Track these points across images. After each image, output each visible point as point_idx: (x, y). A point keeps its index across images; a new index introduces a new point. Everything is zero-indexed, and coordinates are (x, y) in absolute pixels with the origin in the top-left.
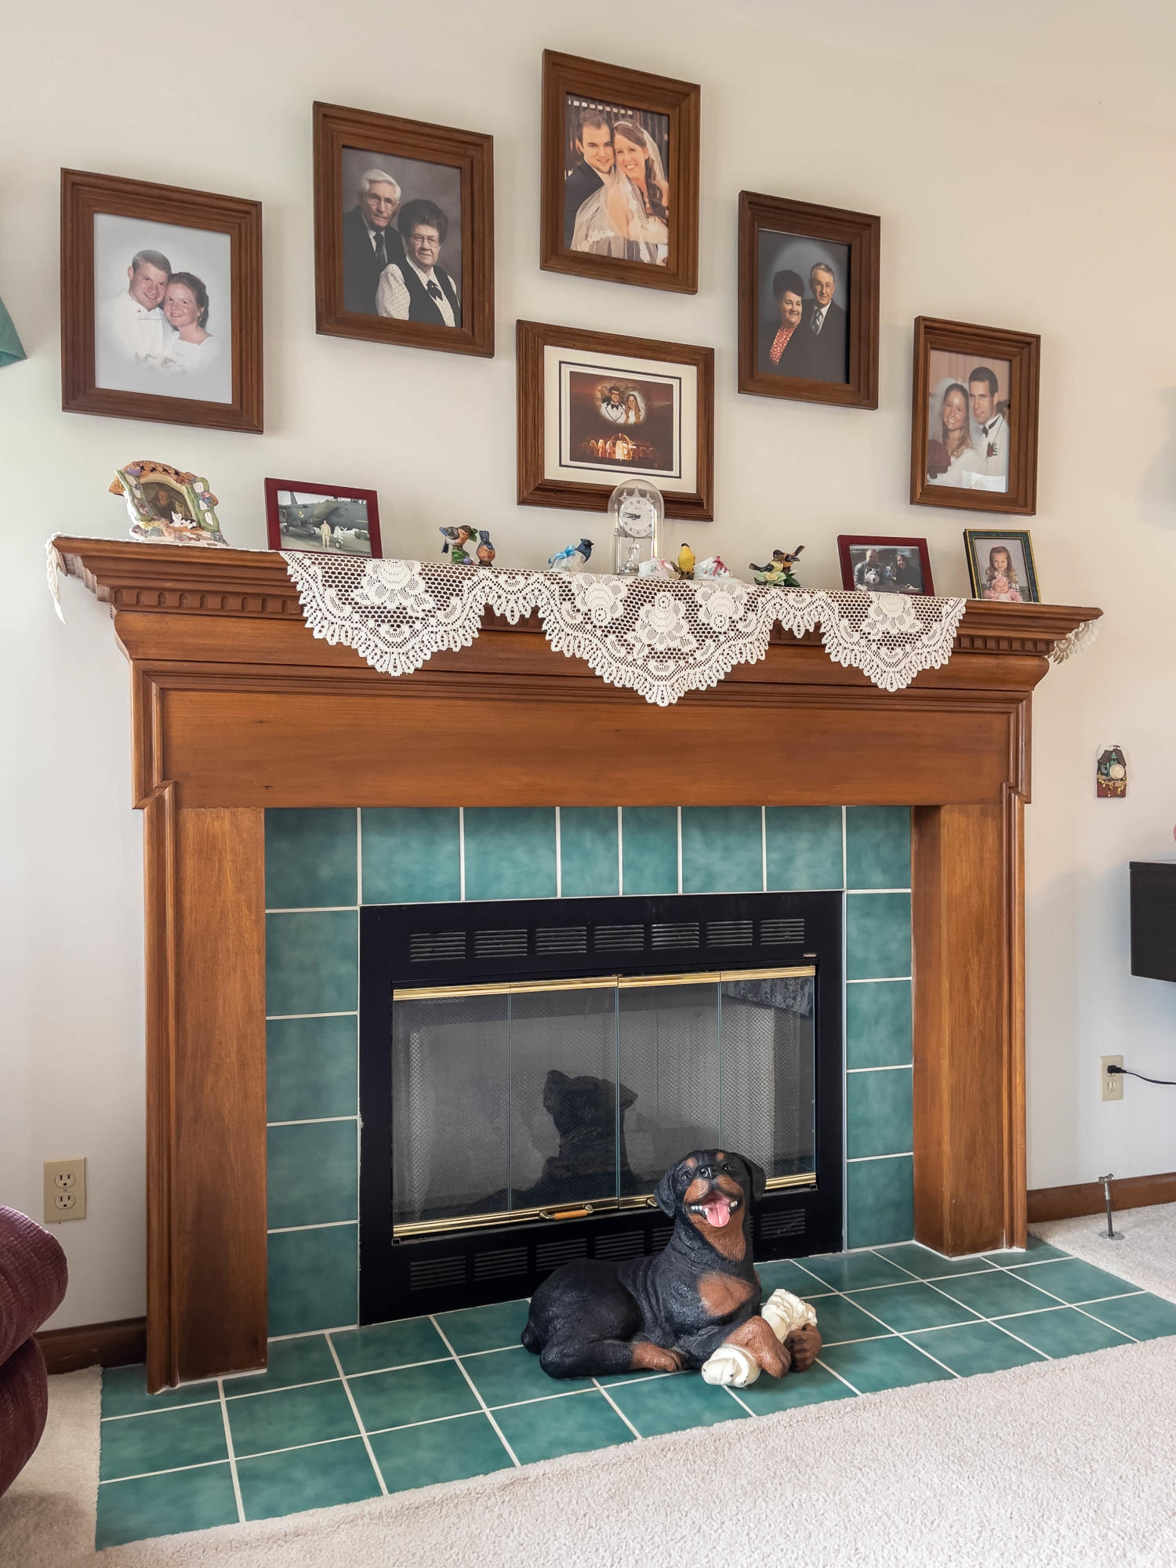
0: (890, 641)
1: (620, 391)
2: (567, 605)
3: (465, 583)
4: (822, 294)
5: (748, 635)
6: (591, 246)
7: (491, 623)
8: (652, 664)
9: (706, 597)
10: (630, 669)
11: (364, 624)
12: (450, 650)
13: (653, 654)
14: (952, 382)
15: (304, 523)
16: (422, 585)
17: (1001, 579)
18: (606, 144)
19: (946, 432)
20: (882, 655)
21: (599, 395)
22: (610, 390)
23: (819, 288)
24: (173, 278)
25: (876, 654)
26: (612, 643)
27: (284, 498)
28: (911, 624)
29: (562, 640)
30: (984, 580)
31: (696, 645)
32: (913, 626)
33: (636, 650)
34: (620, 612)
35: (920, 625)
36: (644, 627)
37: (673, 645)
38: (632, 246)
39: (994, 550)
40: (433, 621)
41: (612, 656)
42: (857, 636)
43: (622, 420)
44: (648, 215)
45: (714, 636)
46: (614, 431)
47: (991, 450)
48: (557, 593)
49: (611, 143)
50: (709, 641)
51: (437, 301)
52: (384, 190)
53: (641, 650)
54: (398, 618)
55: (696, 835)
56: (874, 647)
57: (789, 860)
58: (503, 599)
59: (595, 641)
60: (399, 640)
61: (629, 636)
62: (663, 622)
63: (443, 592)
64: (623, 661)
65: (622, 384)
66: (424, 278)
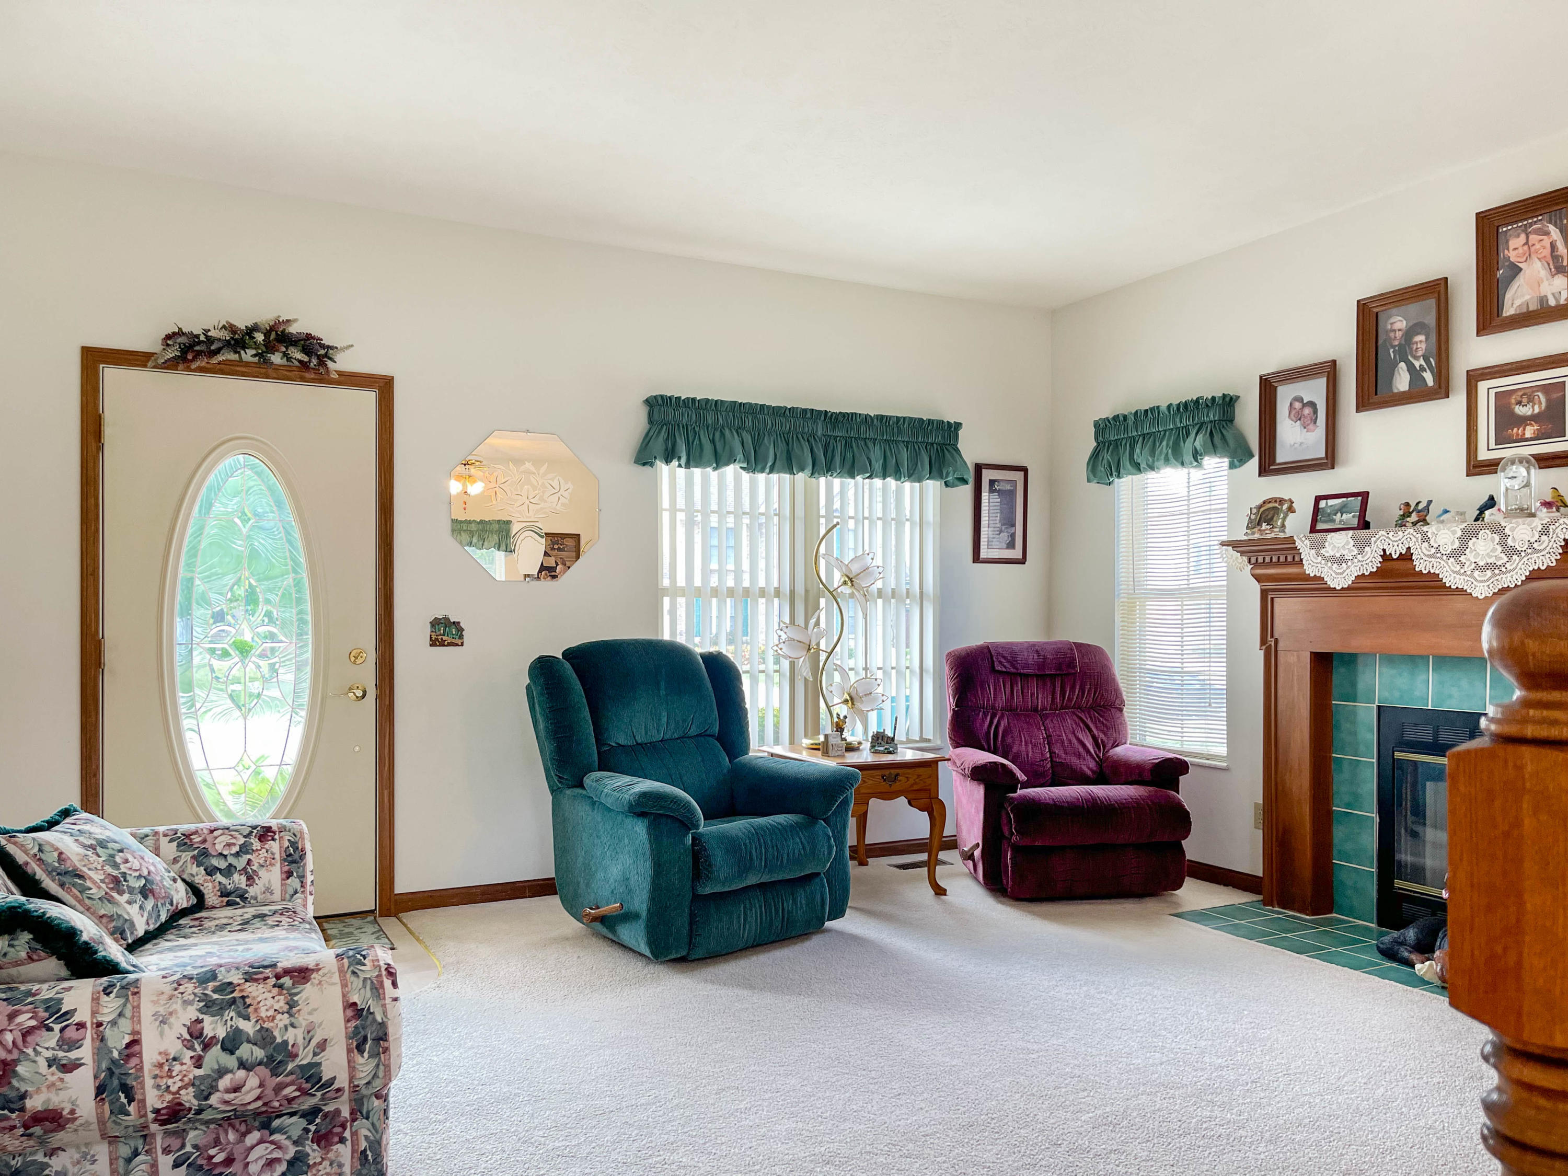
1: (1528, 395)
2: (1426, 544)
3: (1371, 539)
5: (1541, 551)
6: (1516, 310)
7: (1386, 557)
8: (1476, 573)
9: (1513, 530)
10: (1462, 577)
11: (1326, 565)
12: (1363, 574)
13: (1477, 567)
15: (1329, 515)
16: (1352, 543)
18: (1524, 244)
21: (1513, 401)
22: (1521, 397)
24: (1304, 405)
26: (1452, 563)
27: (1322, 504)
29: (1422, 565)
31: (1507, 560)
33: (1466, 566)
34: (1457, 545)
36: (1472, 552)
37: (1489, 561)
38: (1543, 300)
40: (1356, 560)
41: (1453, 571)
43: (1529, 413)
44: (1553, 276)
45: (1519, 553)
46: (1523, 421)
48: (1420, 539)
49: (1527, 243)
50: (1515, 557)
51: (1424, 374)
52: (1398, 326)
53: (1470, 565)
54: (1341, 560)
58: (1391, 546)
59: (1442, 562)
60: (1341, 571)
61: (1462, 558)
62: (1483, 548)
63: (1361, 546)
64: (1457, 573)
65: (1530, 390)
66: (1417, 364)
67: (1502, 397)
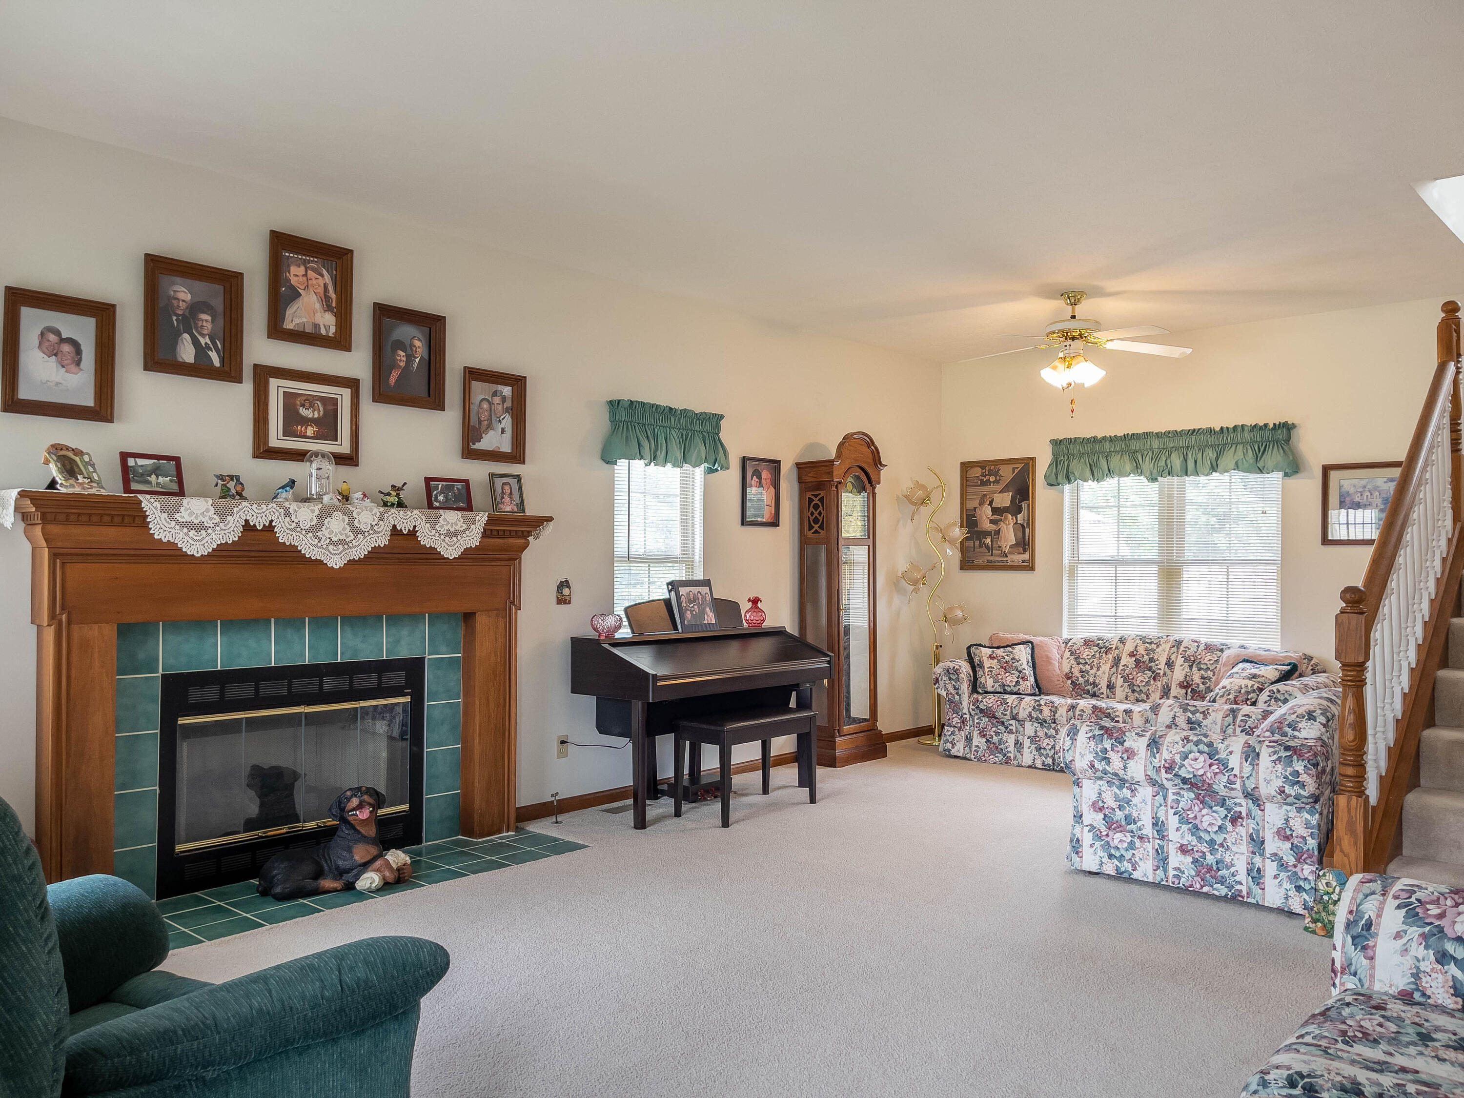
0: (450, 534)
1: (310, 401)
2: (288, 519)
3: (235, 509)
4: (416, 351)
5: (379, 532)
6: (294, 326)
7: (248, 527)
8: (331, 547)
9: (359, 513)
10: (319, 550)
11: (181, 530)
12: (226, 543)
13: (331, 542)
14: (483, 397)
15: (142, 475)
16: (213, 510)
17: (507, 499)
18: (303, 275)
19: (480, 422)
20: (447, 541)
21: (298, 403)
22: (305, 401)
23: (414, 349)
24: (63, 341)
25: (444, 541)
26: (311, 537)
27: (131, 462)
28: (461, 526)
29: (284, 536)
30: (499, 499)
31: (353, 537)
32: (461, 527)
33: (322, 541)
34: (315, 522)
35: (465, 526)
36: (326, 529)
37: (341, 538)
38: (316, 326)
39: (504, 484)
40: (218, 528)
41: (311, 544)
42: (434, 532)
43: (311, 416)
44: (325, 311)
45: (363, 533)
46: (306, 421)
47: (503, 431)
48: (282, 513)
49: (306, 275)
50: (360, 536)
51: (210, 353)
52: (181, 296)
53: (326, 540)
54: (199, 527)
55: (348, 630)
56: (442, 537)
57: (398, 641)
58: (255, 517)
59: (302, 536)
60: (200, 538)
61: (319, 534)
62: (337, 527)
63: (223, 514)
64: (316, 546)
65: (311, 398)
66: (203, 341)
67: (289, 397)
